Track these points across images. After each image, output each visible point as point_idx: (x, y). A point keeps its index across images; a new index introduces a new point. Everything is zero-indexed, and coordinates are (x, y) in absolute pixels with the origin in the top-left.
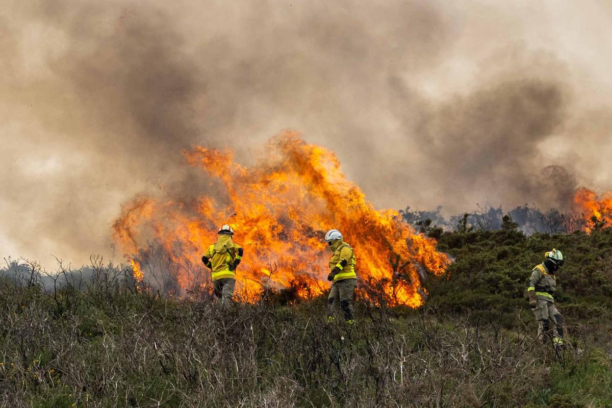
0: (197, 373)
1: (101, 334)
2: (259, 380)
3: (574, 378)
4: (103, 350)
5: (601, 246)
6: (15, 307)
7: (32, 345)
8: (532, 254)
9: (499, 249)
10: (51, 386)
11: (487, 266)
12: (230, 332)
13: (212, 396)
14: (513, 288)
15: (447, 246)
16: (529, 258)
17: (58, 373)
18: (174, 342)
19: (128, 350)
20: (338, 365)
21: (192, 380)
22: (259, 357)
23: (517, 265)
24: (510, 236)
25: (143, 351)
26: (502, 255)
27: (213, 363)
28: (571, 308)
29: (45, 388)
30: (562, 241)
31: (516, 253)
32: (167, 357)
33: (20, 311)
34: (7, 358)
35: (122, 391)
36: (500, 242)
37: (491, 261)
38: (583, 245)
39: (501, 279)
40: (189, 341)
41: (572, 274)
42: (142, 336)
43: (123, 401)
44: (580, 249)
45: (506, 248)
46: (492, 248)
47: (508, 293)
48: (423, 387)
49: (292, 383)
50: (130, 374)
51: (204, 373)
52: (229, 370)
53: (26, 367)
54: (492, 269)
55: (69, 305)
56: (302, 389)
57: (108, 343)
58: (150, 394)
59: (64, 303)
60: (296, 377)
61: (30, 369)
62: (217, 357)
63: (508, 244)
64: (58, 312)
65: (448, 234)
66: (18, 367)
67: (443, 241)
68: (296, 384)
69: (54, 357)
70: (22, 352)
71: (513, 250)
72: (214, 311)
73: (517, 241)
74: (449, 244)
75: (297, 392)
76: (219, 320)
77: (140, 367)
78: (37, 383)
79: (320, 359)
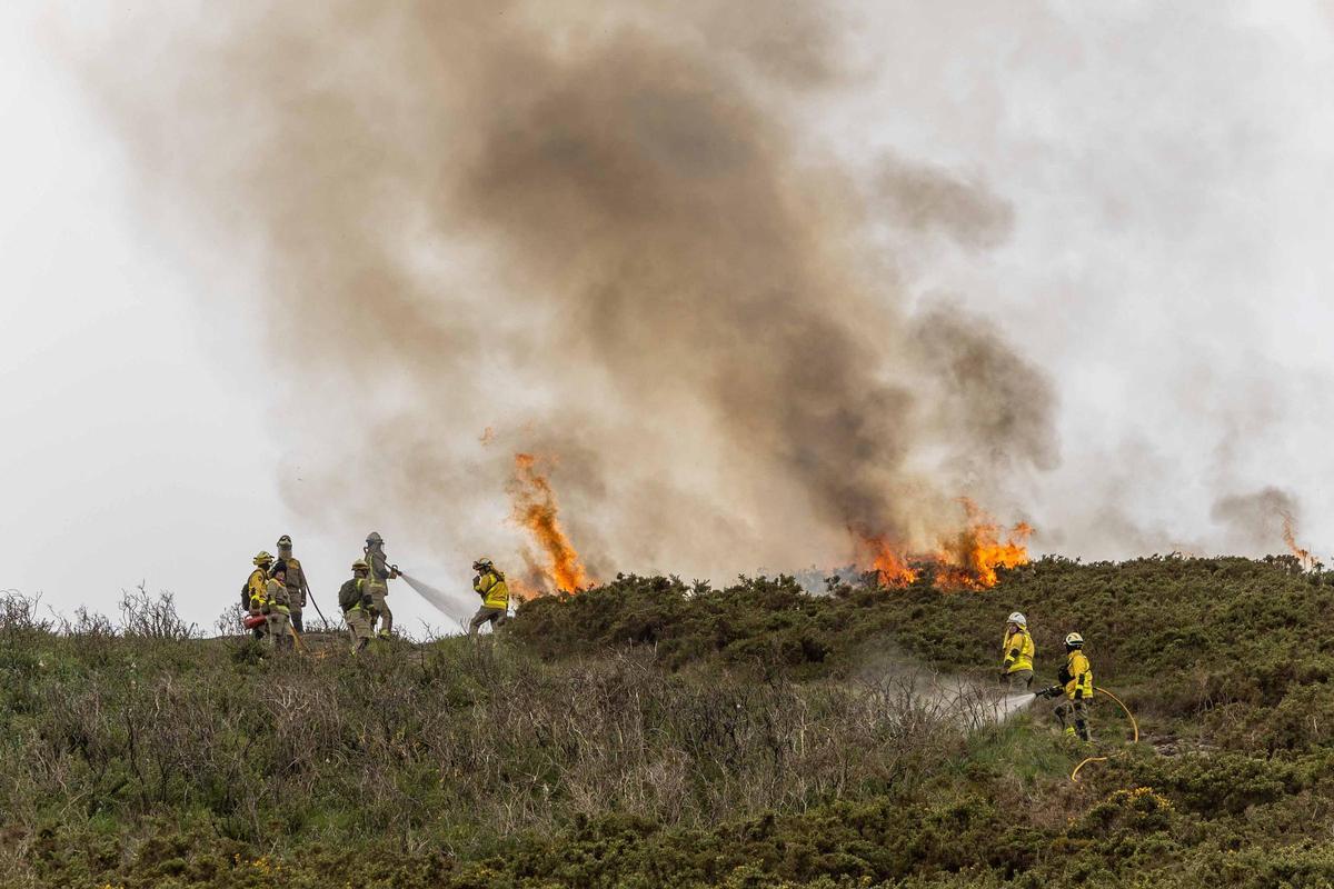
0: (576, 745)
1: (472, 704)
2: (646, 752)
3: (994, 746)
4: (473, 723)
5: (1026, 603)
6: (378, 676)
7: (395, 716)
8: (950, 612)
9: (914, 608)
10: (416, 761)
11: (900, 626)
12: (612, 701)
13: (594, 770)
14: (929, 650)
15: (856, 605)
16: (946, 617)
17: (425, 746)
18: (552, 711)
19: (501, 721)
20: (732, 734)
21: (572, 752)
22: (646, 725)
23: (933, 625)
24: (925, 594)
25: (517, 722)
26: (918, 614)
27: (595, 733)
28: (993, 671)
29: (410, 762)
30: (983, 598)
31: (932, 612)
32: (544, 728)
33: (383, 680)
34: (367, 729)
35: (493, 765)
36: (915, 601)
37: (904, 622)
38: (1006, 602)
39: (914, 640)
40: (568, 710)
41: (994, 634)
42: (516, 704)
43: (495, 776)
44: (1003, 606)
45: (922, 606)
46: (906, 607)
47: (923, 655)
48: (825, 758)
49: (681, 756)
50: (501, 747)
51: (585, 745)
52: (613, 744)
53: (389, 740)
54: (905, 630)
55: (437, 673)
56: (692, 761)
57: (480, 713)
58: (525, 768)
59: (432, 671)
60: (687, 749)
61: (393, 742)
62: (599, 727)
63: (923, 602)
64: (425, 680)
65: (857, 592)
66: (381, 739)
67: (853, 599)
68: (686, 755)
69: (420, 729)
70: (384, 724)
71: (929, 609)
72: (596, 678)
73: (934, 599)
74: (859, 602)
75: (687, 764)
76: (600, 687)
77: (515, 739)
78: (401, 758)
79: (712, 730)
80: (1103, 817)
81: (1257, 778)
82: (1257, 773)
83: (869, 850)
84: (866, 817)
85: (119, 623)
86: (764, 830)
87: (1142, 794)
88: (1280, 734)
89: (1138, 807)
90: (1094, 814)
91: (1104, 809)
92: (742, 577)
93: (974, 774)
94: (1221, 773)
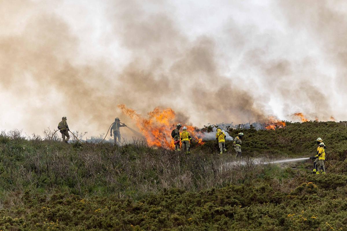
0: (163, 170)
1: (136, 159)
2: (181, 172)
3: (271, 171)
4: (136, 164)
5: (278, 133)
6: (111, 151)
7: (116, 162)
8: (259, 136)
9: (249, 134)
10: (121, 174)
11: (246, 139)
12: (172, 158)
13: (167, 176)
14: (253, 145)
15: (234, 133)
16: (258, 137)
17: (123, 170)
18: (156, 161)
19: (143, 163)
20: (203, 167)
21: (162, 172)
22: (181, 165)
23: (254, 139)
24: (252, 131)
25: (147, 163)
26: (250, 136)
27: (168, 167)
28: (270, 151)
29: (120, 174)
30: (267, 132)
31: (254, 135)
32: (154, 165)
33: (112, 152)
34: (109, 166)
35: (142, 175)
36: (249, 132)
37: (247, 138)
38: (273, 133)
39: (250, 143)
40: (161, 161)
41: (270, 141)
42: (147, 159)
43: (142, 178)
44: (272, 134)
45: (251, 134)
46: (247, 134)
47: (252, 147)
48: (227, 174)
49: (190, 173)
50: (144, 170)
51: (165, 170)
52: (172, 169)
53: (114, 168)
54: (247, 140)
55: (126, 151)
56: (193, 174)
57: (138, 161)
58: (150, 176)
59: (125, 150)
60: (191, 171)
61: (115, 169)
62: (169, 165)
63: (252, 133)
64: (123, 153)
65: (234, 130)
66: (112, 168)
67: (233, 132)
68: (191, 173)
69: (122, 165)
70: (113, 164)
71: (253, 134)
72: (168, 152)
73: (254, 132)
74: (235, 133)
75: (191, 175)
76: (169, 155)
77: (147, 168)
78: (117, 173)
79: (198, 166)
80: (300, 190)
81: (339, 180)
82: (339, 179)
83: (239, 198)
84: (238, 189)
85: (43, 137)
86: (212, 192)
87: (310, 184)
88: (345, 168)
89: (309, 187)
90: (297, 189)
91: (300, 188)
92: (205, 126)
93: (266, 178)
94: (330, 178)
